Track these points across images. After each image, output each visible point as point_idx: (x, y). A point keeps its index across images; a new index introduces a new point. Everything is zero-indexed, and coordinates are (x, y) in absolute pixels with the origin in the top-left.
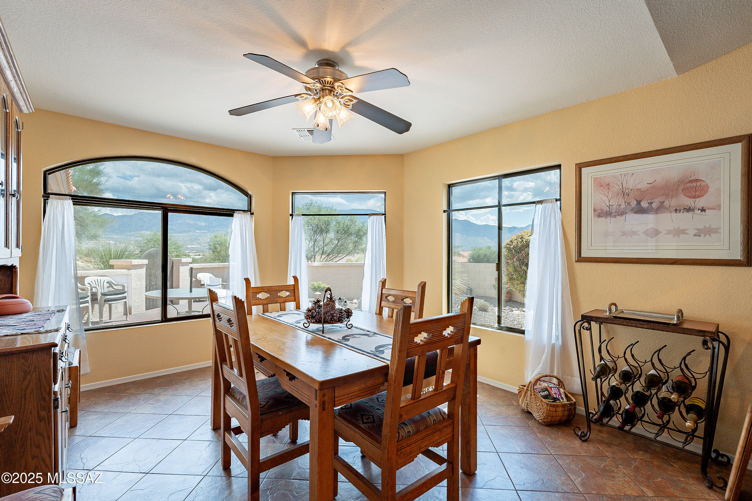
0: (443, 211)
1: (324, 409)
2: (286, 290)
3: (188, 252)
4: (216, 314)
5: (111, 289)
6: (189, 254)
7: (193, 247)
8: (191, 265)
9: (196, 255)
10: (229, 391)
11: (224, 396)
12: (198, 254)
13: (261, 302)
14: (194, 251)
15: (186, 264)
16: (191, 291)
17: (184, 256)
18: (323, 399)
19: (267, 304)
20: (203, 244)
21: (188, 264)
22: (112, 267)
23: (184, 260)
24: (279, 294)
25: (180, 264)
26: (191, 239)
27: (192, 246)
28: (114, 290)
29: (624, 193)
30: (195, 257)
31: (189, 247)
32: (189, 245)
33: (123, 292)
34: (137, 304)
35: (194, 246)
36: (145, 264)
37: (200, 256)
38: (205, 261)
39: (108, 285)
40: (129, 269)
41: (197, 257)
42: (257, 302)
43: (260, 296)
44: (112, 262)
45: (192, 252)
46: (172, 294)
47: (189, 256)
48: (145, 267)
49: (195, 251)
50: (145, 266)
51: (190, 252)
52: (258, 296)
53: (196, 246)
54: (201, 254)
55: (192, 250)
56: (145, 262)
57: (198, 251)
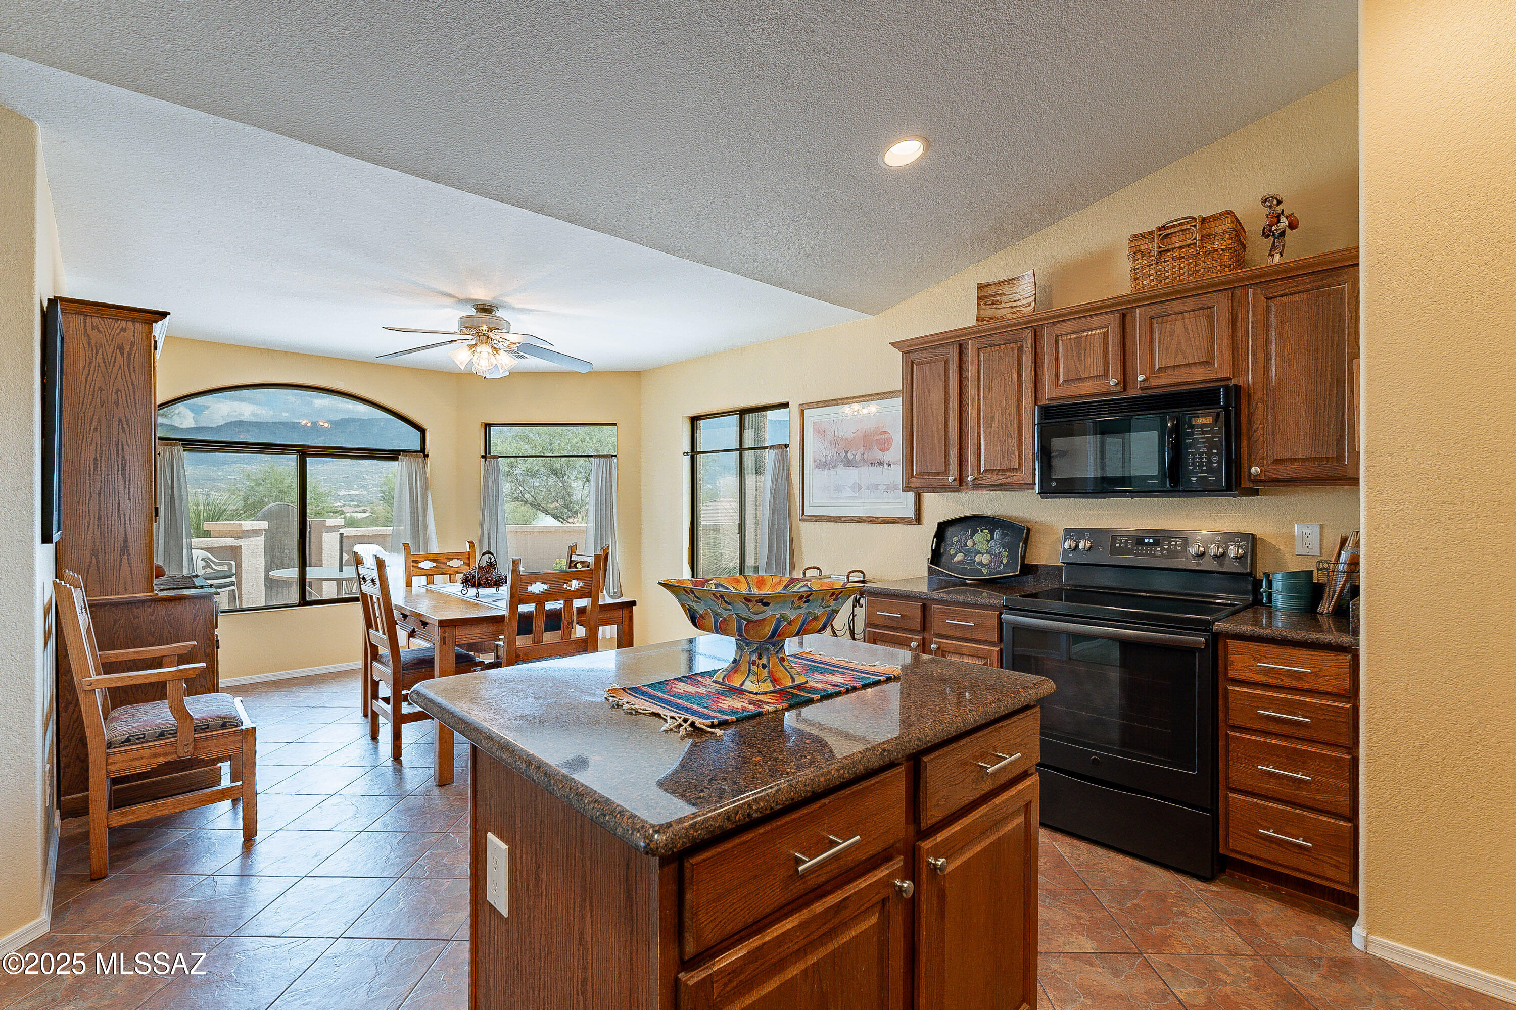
0: (682, 454)
1: (444, 643)
2: (458, 559)
3: (339, 504)
4: (361, 576)
5: (209, 570)
6: (343, 508)
7: (350, 493)
8: (341, 531)
9: (356, 512)
10: (376, 658)
11: (372, 663)
12: (361, 509)
13: (423, 572)
14: (352, 504)
15: (333, 529)
16: (341, 570)
17: (332, 514)
18: (444, 635)
19: (433, 575)
20: (371, 488)
21: (336, 529)
22: (208, 534)
23: (330, 522)
24: (448, 564)
25: (323, 530)
26: (347, 477)
27: (348, 493)
28: (213, 571)
29: (836, 443)
30: (355, 515)
31: (341, 494)
32: (343, 490)
33: (230, 574)
34: (251, 596)
35: (353, 492)
36: (262, 530)
37: (365, 512)
38: (374, 522)
39: (204, 563)
40: (237, 537)
41: (360, 515)
42: (419, 572)
43: (422, 565)
44: (207, 526)
45: (350, 505)
46: (312, 573)
47: (341, 513)
48: (264, 535)
49: (356, 504)
50: (264, 532)
51: (344, 506)
52: (420, 565)
53: (357, 493)
54: (369, 510)
55: (349, 500)
56: (264, 525)
57: (361, 503)
